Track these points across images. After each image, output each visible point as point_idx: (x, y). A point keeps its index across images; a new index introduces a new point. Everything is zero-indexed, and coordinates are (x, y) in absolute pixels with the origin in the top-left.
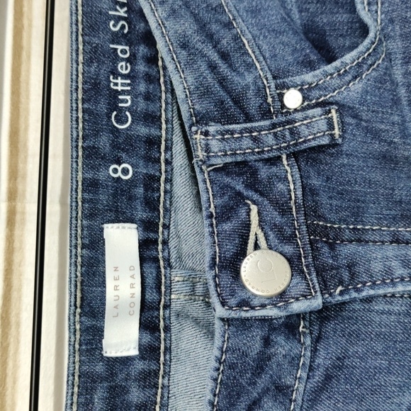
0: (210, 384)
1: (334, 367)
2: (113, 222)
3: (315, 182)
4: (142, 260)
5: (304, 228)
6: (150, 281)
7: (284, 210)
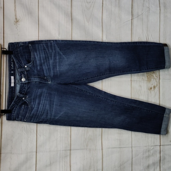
0: (19, 88)
1: (29, 87)
2: (12, 76)
4: (14, 79)
5: (27, 76)
6: (15, 81)
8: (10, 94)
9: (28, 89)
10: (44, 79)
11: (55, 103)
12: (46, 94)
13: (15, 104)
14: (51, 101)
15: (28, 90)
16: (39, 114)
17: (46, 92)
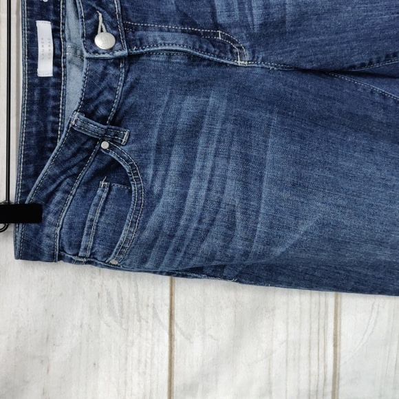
0: (82, 83)
1: (135, 83)
2: (40, 20)
3: (127, 5)
4: (54, 37)
5: (122, 24)
6: (57, 46)
7: (113, 16)
8: (34, 118)
9: (127, 93)
10: (213, 43)
11: (268, 174)
12: (224, 123)
13: (63, 173)
14: (246, 159)
15: (131, 100)
16: (187, 228)
17: (221, 113)
